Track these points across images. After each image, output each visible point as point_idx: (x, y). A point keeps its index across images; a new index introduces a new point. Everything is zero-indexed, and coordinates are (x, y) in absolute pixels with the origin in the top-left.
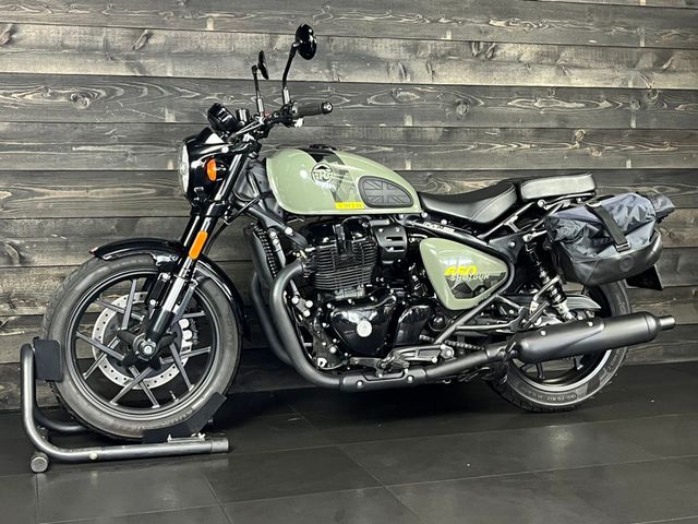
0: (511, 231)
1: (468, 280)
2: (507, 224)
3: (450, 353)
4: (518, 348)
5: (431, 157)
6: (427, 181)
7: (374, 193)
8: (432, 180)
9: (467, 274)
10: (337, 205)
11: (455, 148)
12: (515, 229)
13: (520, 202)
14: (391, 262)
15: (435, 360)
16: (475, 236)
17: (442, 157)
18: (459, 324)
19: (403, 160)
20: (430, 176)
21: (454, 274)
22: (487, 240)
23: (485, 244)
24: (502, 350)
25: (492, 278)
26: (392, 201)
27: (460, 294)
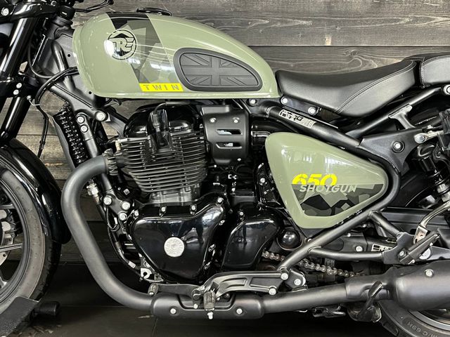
0: (400, 127)
1: (325, 193)
2: (395, 116)
3: (300, 281)
4: (391, 288)
5: (355, 31)
6: (350, 58)
7: (198, 71)
8: (355, 57)
9: (322, 183)
10: (143, 86)
11: (386, 21)
12: (406, 124)
13: (417, 86)
14: (227, 161)
15: (273, 292)
16: (343, 132)
17: (368, 32)
18: (313, 246)
19: (322, 35)
20: (354, 53)
21: (304, 183)
22: (359, 138)
23: (355, 143)
24: (366, 288)
25: (361, 191)
26: (225, 83)
27: (312, 209)
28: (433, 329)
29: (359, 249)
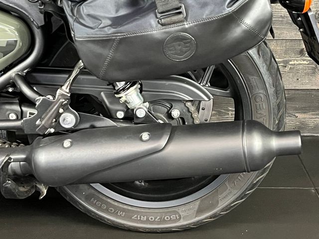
28: (121, 205)
29: (13, 116)
